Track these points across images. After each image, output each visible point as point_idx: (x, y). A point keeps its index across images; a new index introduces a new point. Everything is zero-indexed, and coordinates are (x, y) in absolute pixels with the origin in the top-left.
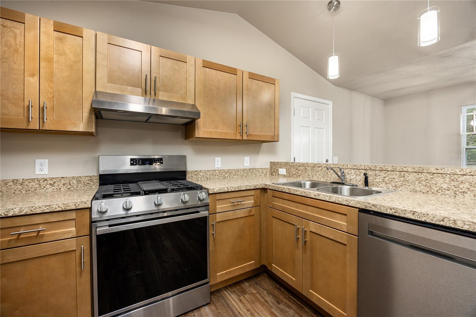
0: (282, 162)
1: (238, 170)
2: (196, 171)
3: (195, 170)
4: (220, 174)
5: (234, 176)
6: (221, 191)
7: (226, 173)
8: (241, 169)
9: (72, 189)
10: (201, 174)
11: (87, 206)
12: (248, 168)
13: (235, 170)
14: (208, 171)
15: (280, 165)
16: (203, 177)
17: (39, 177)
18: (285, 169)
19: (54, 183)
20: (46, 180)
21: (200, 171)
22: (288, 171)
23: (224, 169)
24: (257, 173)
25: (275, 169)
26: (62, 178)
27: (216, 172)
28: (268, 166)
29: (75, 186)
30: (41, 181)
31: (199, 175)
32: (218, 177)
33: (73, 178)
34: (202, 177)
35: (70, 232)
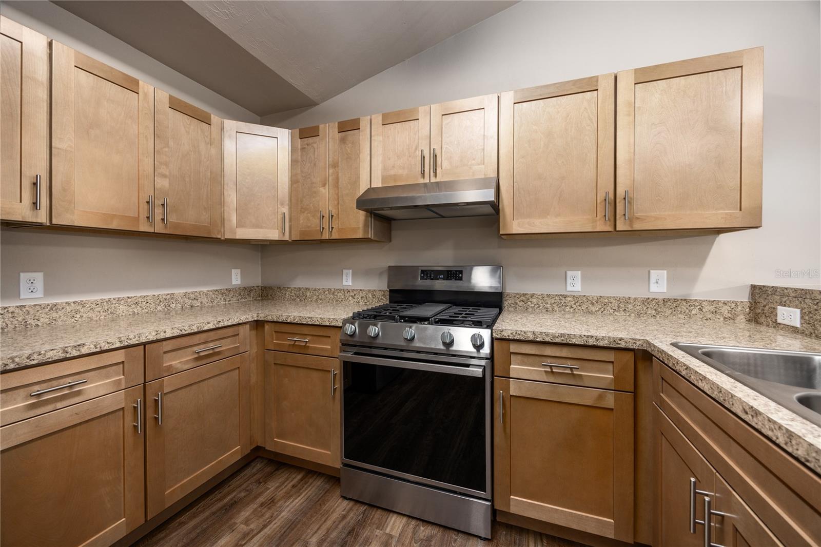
0: (786, 289)
1: (627, 301)
2: (524, 295)
3: (522, 292)
4: (577, 304)
5: (616, 313)
6: (517, 337)
7: (593, 304)
8: (635, 299)
9: (368, 303)
10: (534, 301)
11: (337, 325)
12: (661, 297)
13: (619, 300)
14: (548, 296)
15: (783, 296)
16: (538, 307)
17: (345, 288)
18: (798, 311)
19: (355, 295)
20: (349, 291)
21: (532, 296)
22: (807, 318)
23: (587, 295)
24: (694, 312)
25: (765, 306)
26: (360, 290)
27: (569, 299)
28: (745, 298)
29: (371, 301)
30: (346, 293)
31: (529, 303)
32: (572, 310)
33: (369, 291)
34: (536, 306)
35: (326, 350)
